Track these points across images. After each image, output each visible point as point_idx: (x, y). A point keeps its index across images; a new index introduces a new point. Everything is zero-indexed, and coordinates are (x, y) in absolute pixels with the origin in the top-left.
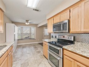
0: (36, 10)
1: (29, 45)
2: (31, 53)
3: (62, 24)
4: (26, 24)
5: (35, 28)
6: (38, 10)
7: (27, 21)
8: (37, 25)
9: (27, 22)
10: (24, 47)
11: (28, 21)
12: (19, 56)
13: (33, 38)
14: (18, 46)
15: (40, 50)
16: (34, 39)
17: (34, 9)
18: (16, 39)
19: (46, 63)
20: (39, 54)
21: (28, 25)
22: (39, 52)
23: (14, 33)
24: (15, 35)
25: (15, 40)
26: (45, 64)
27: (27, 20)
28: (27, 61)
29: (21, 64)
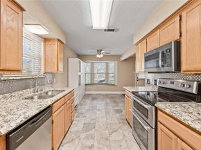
0: (109, 30)
1: (103, 95)
2: (104, 111)
3: (161, 52)
4: (98, 56)
5: (116, 62)
6: (113, 30)
7: (99, 51)
8: (120, 56)
9: (100, 54)
10: (94, 98)
11: (101, 51)
12: (83, 111)
13: (113, 83)
14: (85, 95)
15: (122, 108)
16: (114, 85)
17: (105, 30)
18: (82, 83)
19: (126, 134)
20: (118, 115)
21: (100, 59)
22: (119, 111)
23: (79, 74)
24: (80, 76)
25: (80, 84)
26: (124, 135)
27: (99, 49)
28: (94, 121)
29: (85, 124)
